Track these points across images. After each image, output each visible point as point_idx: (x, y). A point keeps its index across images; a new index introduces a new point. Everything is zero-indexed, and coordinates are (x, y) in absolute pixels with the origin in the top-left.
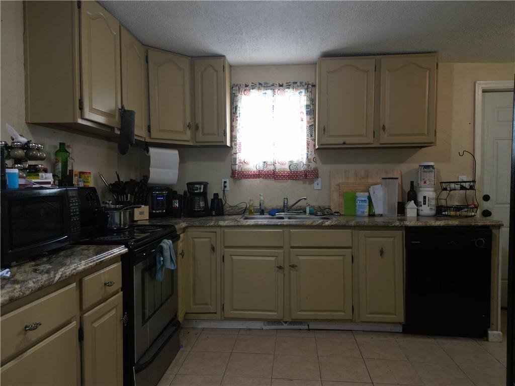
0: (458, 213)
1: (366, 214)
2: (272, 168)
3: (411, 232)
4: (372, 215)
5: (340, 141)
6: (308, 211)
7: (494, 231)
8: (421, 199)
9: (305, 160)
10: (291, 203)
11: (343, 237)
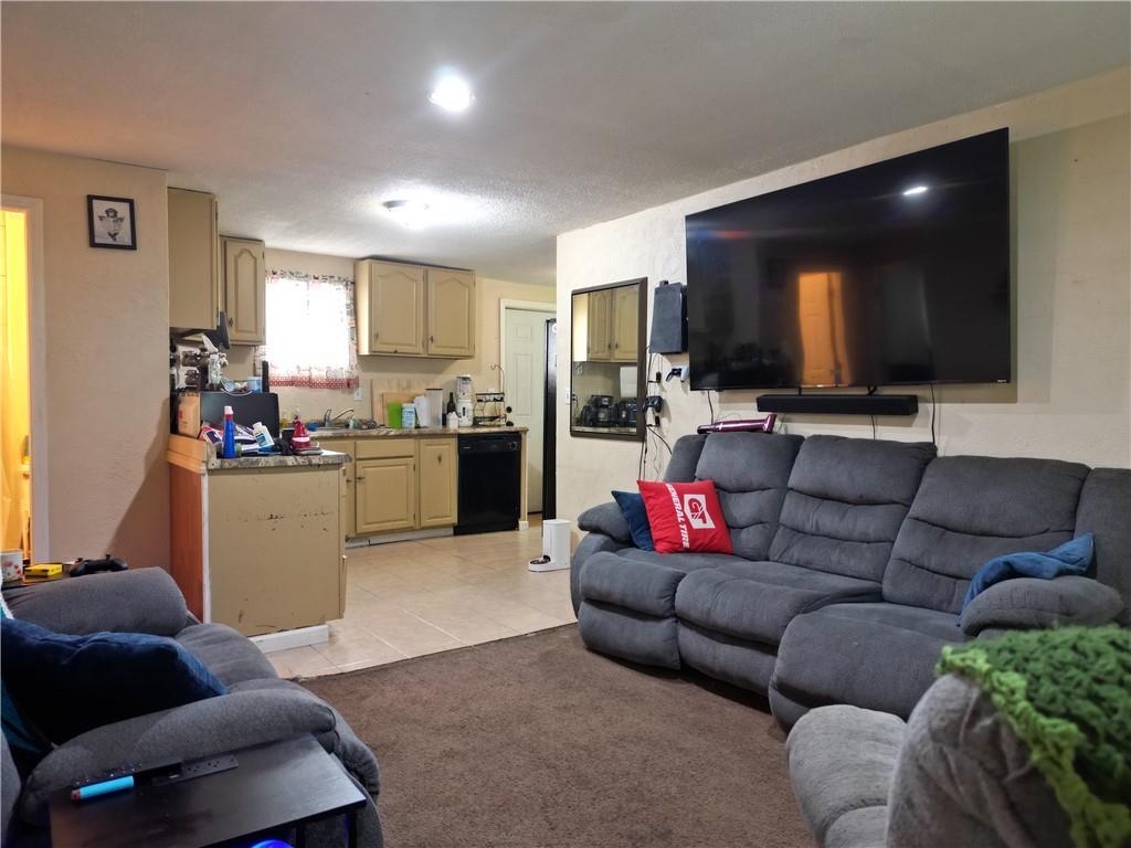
0: (492, 423)
1: (413, 426)
2: (306, 374)
3: (462, 438)
4: (418, 427)
5: (391, 348)
6: (351, 424)
7: (523, 436)
8: (460, 410)
9: (346, 367)
10: (332, 418)
11: (407, 446)
